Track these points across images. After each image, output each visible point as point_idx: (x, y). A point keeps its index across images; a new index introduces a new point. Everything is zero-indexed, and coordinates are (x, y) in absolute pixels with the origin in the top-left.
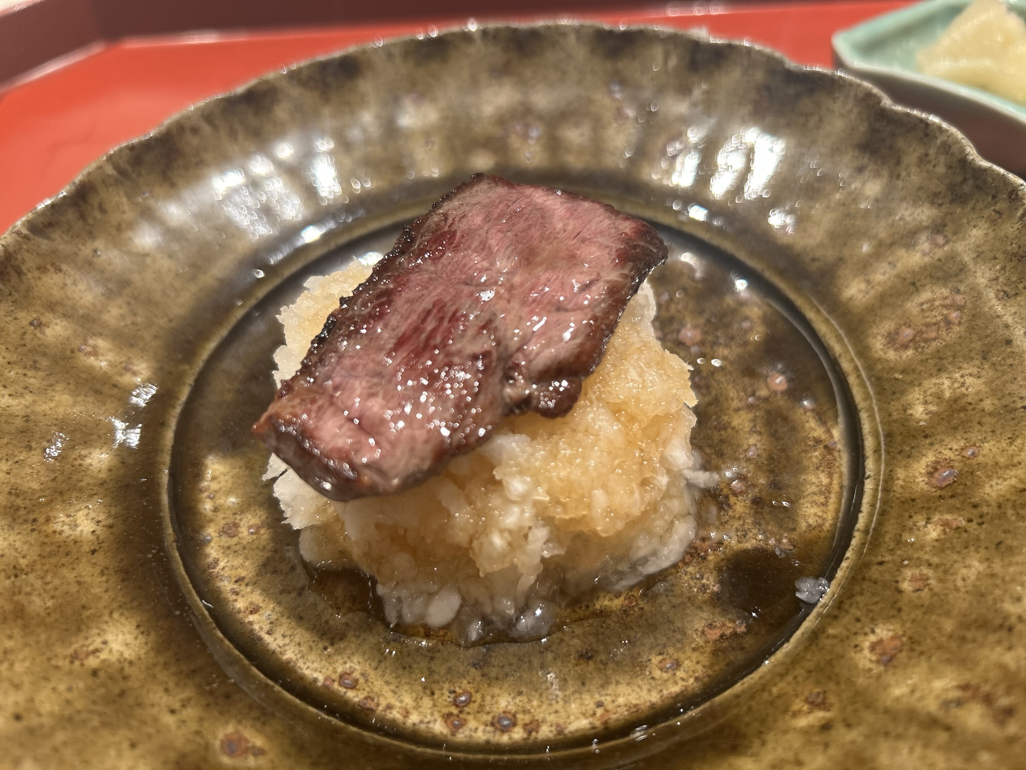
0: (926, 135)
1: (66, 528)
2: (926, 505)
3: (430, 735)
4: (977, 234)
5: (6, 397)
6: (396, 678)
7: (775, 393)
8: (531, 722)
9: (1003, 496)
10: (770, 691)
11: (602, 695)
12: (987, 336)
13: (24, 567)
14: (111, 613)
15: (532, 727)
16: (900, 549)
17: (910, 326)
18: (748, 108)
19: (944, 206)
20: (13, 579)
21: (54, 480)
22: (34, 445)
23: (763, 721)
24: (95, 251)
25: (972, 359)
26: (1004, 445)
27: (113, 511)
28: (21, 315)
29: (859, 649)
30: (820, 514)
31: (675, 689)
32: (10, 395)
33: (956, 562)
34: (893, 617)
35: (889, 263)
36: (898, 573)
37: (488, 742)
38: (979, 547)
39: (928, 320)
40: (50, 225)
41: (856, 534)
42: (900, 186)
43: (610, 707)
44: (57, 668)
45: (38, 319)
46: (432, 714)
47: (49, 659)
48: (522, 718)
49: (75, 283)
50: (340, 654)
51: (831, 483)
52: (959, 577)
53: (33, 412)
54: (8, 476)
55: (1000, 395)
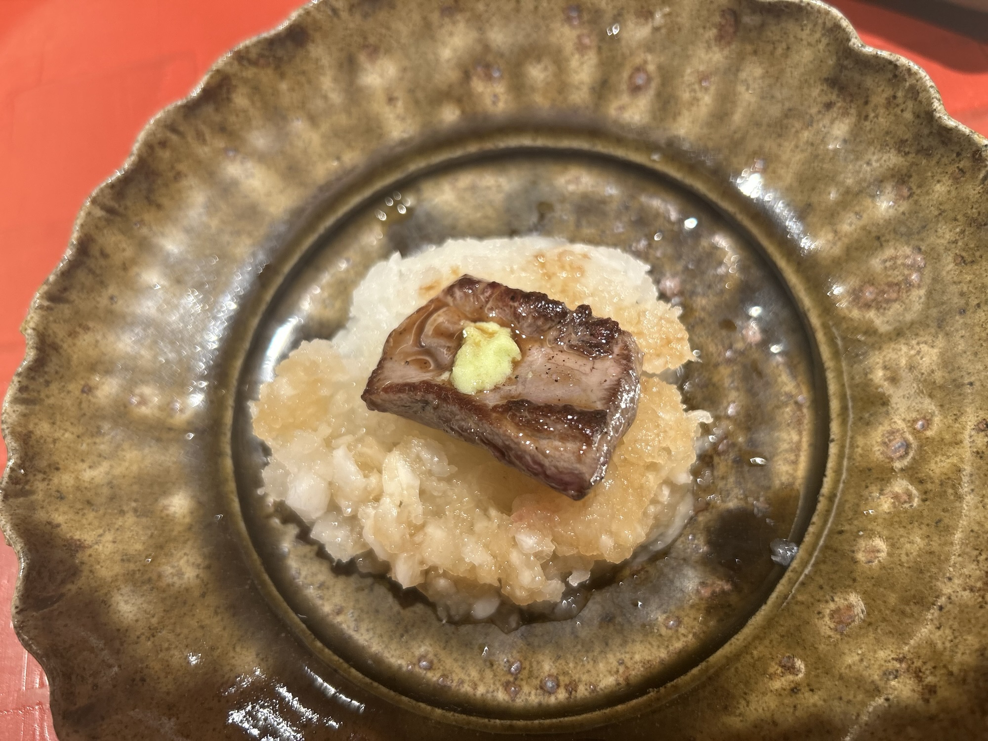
0: (895, 76)
1: (175, 578)
2: (880, 476)
3: (495, 703)
4: (940, 189)
5: (88, 470)
6: (462, 655)
7: (750, 345)
8: (570, 683)
9: (946, 474)
10: (752, 654)
11: (622, 654)
12: (943, 303)
13: (156, 625)
14: (234, 648)
15: (572, 687)
16: (857, 519)
17: (873, 284)
18: (712, 33)
19: (910, 156)
20: (152, 639)
21: (152, 536)
22: (125, 508)
23: (747, 684)
24: (112, 298)
25: (928, 326)
26: (950, 421)
27: (205, 550)
28: (71, 387)
29: (821, 615)
30: (791, 471)
31: (678, 645)
32: (90, 467)
33: (901, 536)
34: (849, 586)
35: (857, 213)
36: (854, 543)
37: (540, 704)
38: (922, 523)
39: (890, 279)
40: (65, 289)
41: (821, 499)
42: (868, 128)
43: (629, 664)
44: (211, 709)
45: (86, 385)
46: (494, 684)
47: (202, 704)
48: (564, 680)
49: (104, 336)
50: (414, 639)
51: (800, 441)
52: (903, 552)
53: (114, 477)
54: (116, 545)
55: (950, 368)
